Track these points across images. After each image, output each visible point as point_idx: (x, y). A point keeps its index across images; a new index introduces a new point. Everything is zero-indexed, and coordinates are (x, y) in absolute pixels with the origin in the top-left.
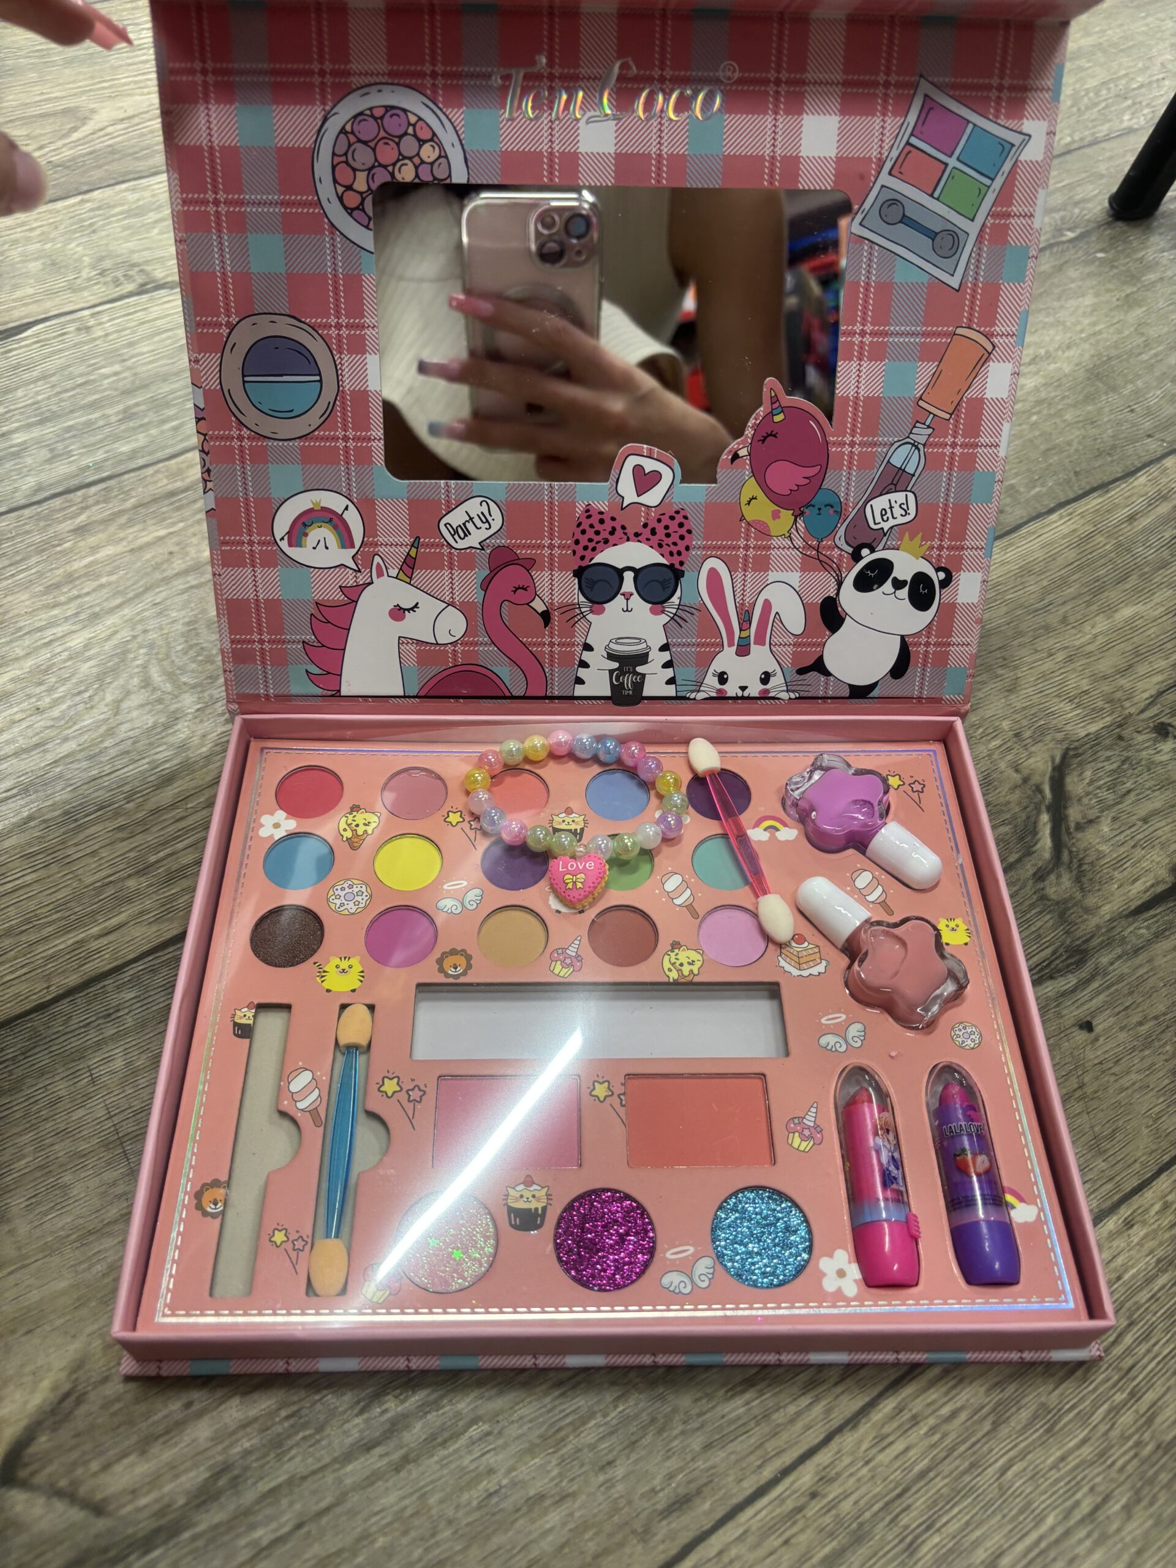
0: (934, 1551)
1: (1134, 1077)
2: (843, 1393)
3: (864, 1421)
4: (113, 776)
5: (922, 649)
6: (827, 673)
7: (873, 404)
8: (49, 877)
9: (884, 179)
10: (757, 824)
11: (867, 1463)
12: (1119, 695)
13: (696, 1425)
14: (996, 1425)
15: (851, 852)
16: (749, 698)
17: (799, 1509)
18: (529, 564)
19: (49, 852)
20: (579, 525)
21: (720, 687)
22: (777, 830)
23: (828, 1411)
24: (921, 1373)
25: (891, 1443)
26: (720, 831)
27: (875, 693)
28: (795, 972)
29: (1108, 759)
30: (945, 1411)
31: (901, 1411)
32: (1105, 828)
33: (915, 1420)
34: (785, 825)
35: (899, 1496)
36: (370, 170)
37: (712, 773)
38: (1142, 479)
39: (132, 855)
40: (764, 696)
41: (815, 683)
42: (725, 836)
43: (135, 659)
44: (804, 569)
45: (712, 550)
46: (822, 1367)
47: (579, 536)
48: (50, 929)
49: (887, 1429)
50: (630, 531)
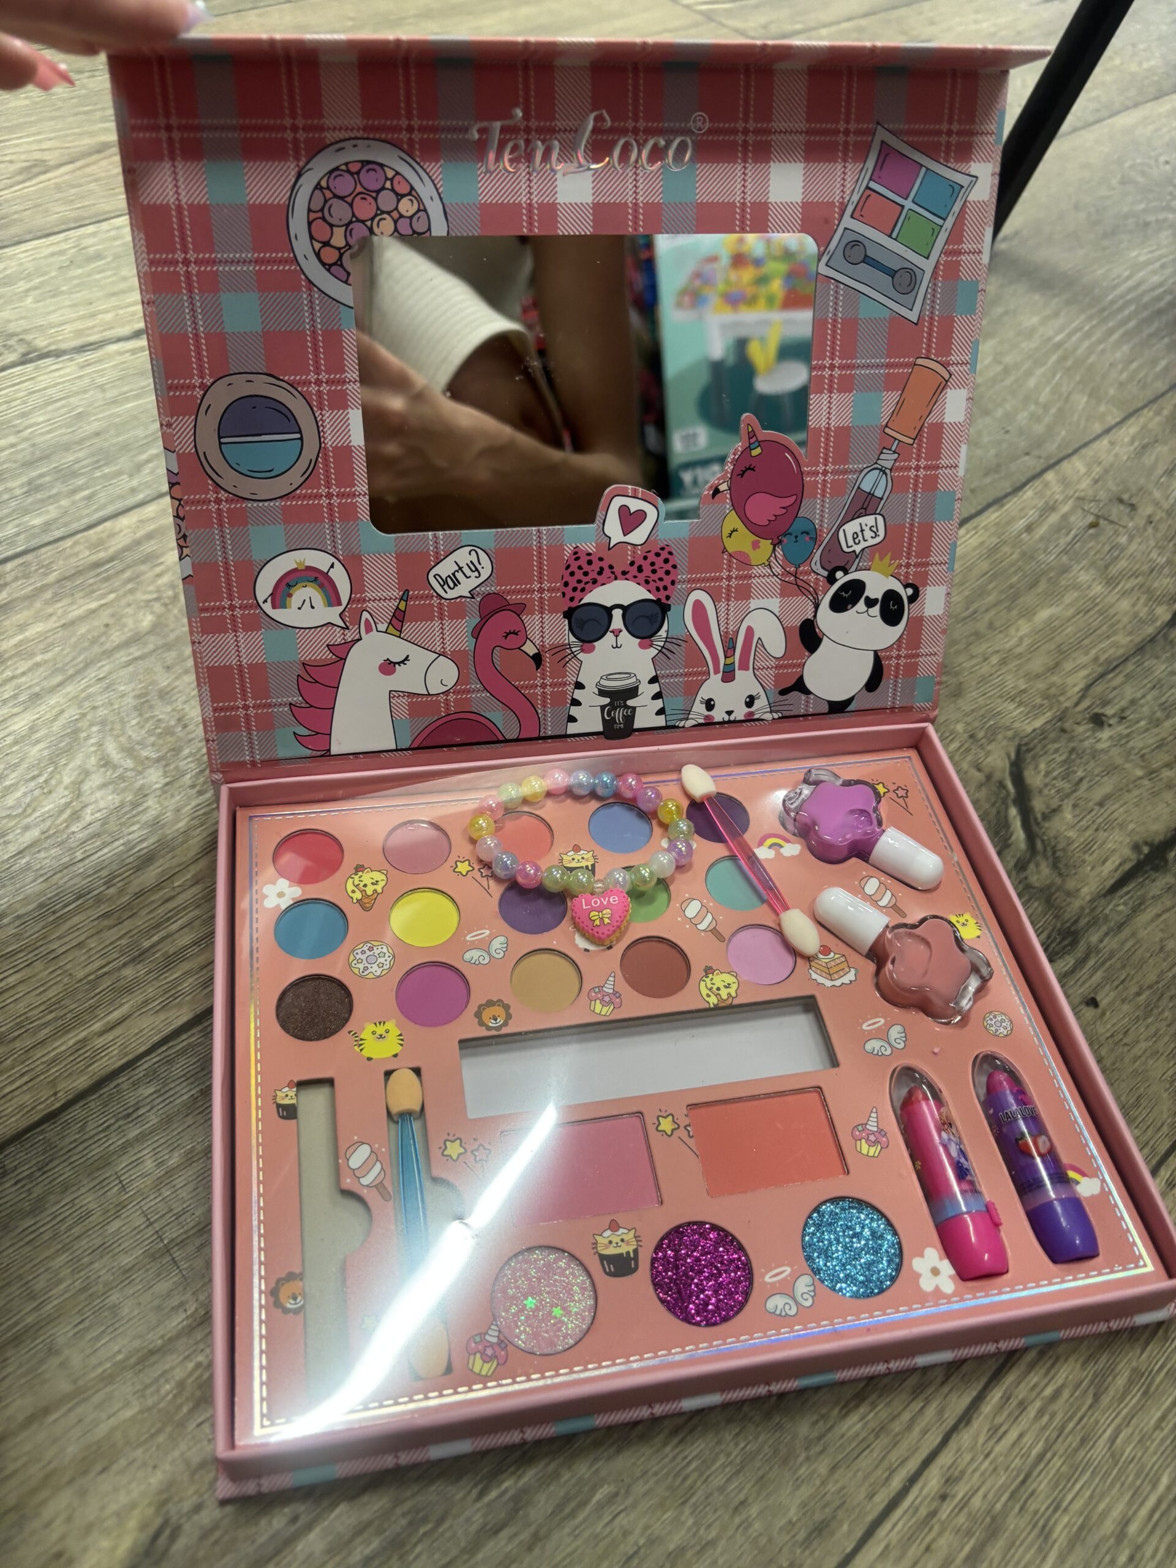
0: (1065, 1532)
1: (1143, 1045)
2: (950, 1391)
3: (975, 1416)
4: (87, 861)
5: (893, 662)
6: (807, 692)
7: (844, 432)
8: (34, 976)
9: (847, 221)
10: (761, 843)
11: (987, 1456)
12: (1053, 691)
13: (819, 1448)
14: (1097, 1398)
15: (854, 860)
16: (735, 722)
17: (933, 1514)
18: (519, 609)
19: (30, 949)
20: (568, 567)
21: (707, 713)
22: (781, 846)
23: (941, 1412)
24: (1018, 1360)
25: (1005, 1433)
26: (727, 853)
27: (852, 707)
28: (828, 983)
29: (1057, 751)
30: (1048, 1392)
31: (1008, 1399)
32: (1068, 815)
33: (1023, 1406)
34: (787, 841)
35: (1024, 1482)
36: (347, 225)
37: (709, 798)
38: (1028, 493)
39: (123, 942)
40: (749, 719)
41: (797, 703)
42: (733, 858)
43: (88, 737)
44: (783, 594)
45: (695, 584)
46: (926, 1369)
47: (568, 578)
48: (46, 1031)
49: (999, 1420)
50: (618, 570)
